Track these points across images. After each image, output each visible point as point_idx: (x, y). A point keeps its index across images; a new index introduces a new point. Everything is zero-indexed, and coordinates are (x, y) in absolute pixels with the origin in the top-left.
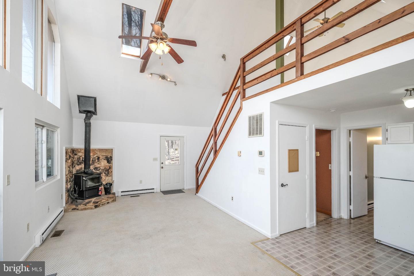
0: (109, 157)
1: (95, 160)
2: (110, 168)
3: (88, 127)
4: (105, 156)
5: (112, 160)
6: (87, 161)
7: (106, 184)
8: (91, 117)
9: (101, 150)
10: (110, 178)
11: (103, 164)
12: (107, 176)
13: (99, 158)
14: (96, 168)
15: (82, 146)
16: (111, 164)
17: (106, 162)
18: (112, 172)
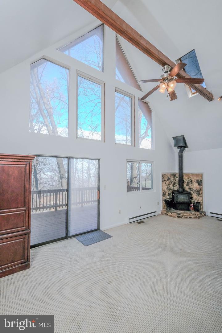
0: (199, 180)
1: (189, 182)
2: (200, 190)
3: (181, 157)
4: (196, 180)
5: (202, 183)
6: (181, 181)
7: (197, 203)
8: (184, 150)
9: (193, 175)
10: (201, 198)
11: (195, 186)
12: (198, 196)
13: (192, 181)
14: (190, 189)
15: (177, 171)
16: (201, 187)
17: (197, 184)
18: (202, 193)
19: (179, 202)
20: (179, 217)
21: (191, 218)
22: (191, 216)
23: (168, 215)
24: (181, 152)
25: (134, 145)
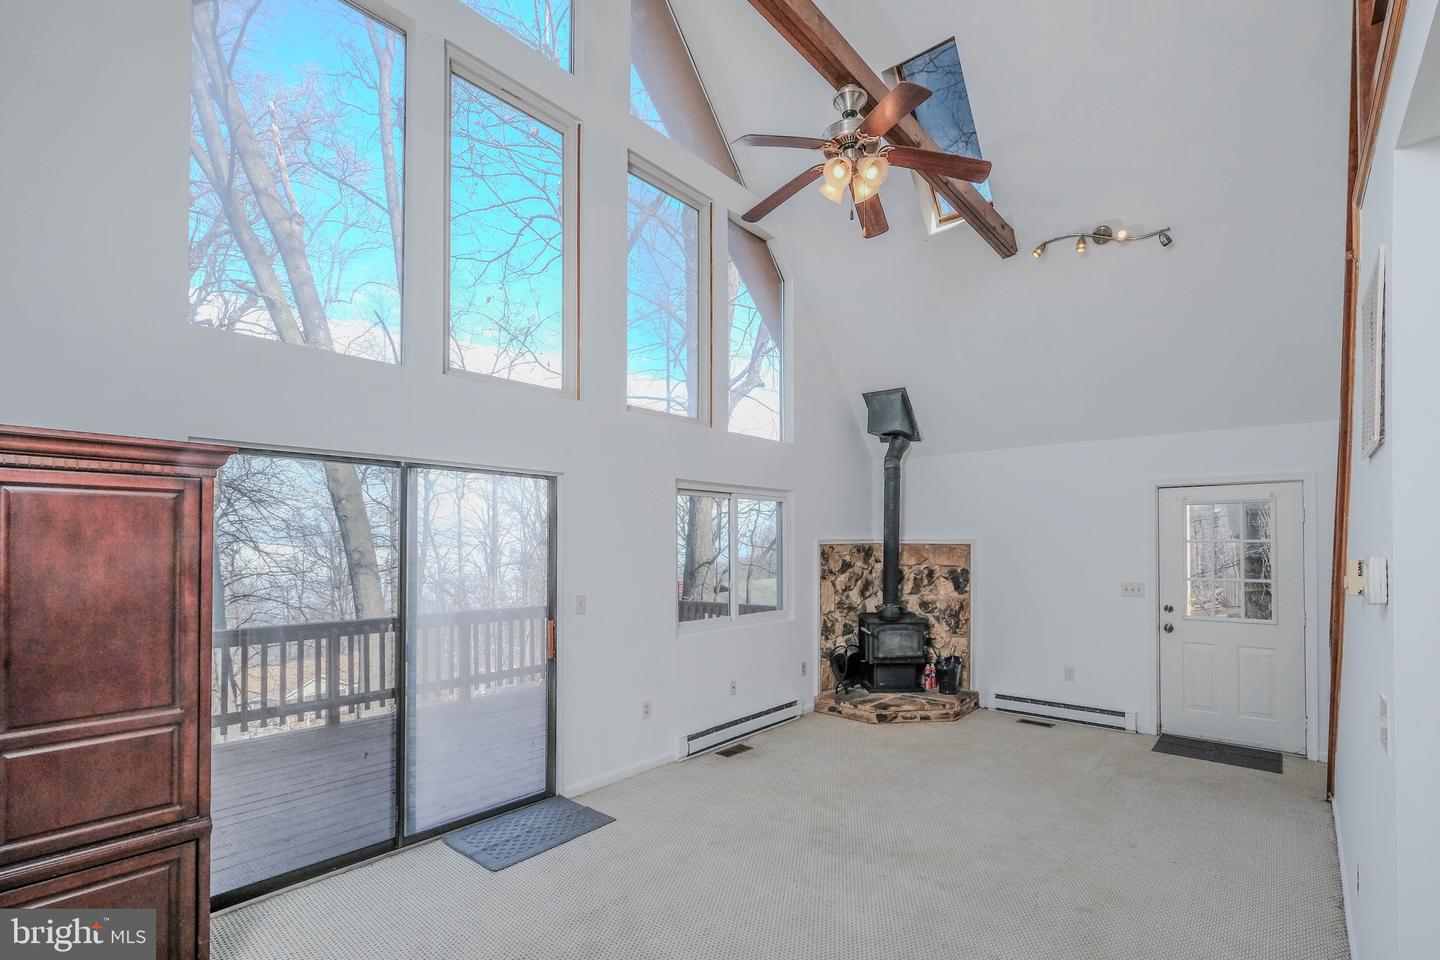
0: (959, 571)
1: (922, 579)
2: (962, 607)
3: (893, 477)
4: (949, 569)
5: (967, 580)
6: (893, 577)
7: (948, 660)
8: (902, 450)
9: (937, 548)
10: (963, 641)
11: (944, 592)
12: (955, 633)
13: (931, 574)
14: (924, 605)
15: (876, 536)
16: (966, 595)
17: (950, 586)
18: (967, 620)
19: (884, 659)
20: (882, 719)
21: (925, 718)
22: (927, 713)
23: (840, 712)
24: (895, 455)
25: (706, 418)
